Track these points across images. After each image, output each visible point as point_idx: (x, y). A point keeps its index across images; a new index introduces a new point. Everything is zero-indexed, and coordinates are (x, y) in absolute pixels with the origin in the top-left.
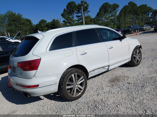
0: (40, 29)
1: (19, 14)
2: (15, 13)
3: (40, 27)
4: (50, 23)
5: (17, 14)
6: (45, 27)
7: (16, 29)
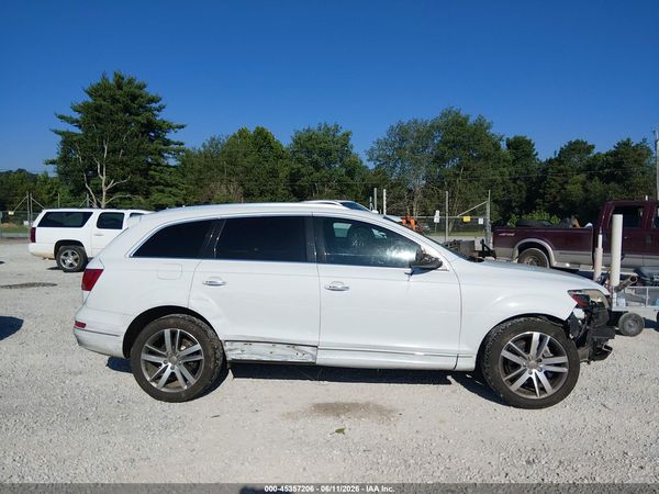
0: (558, 179)
1: (480, 118)
2: (466, 119)
3: (559, 171)
4: (607, 155)
5: (472, 120)
6: (579, 171)
7: (458, 175)
